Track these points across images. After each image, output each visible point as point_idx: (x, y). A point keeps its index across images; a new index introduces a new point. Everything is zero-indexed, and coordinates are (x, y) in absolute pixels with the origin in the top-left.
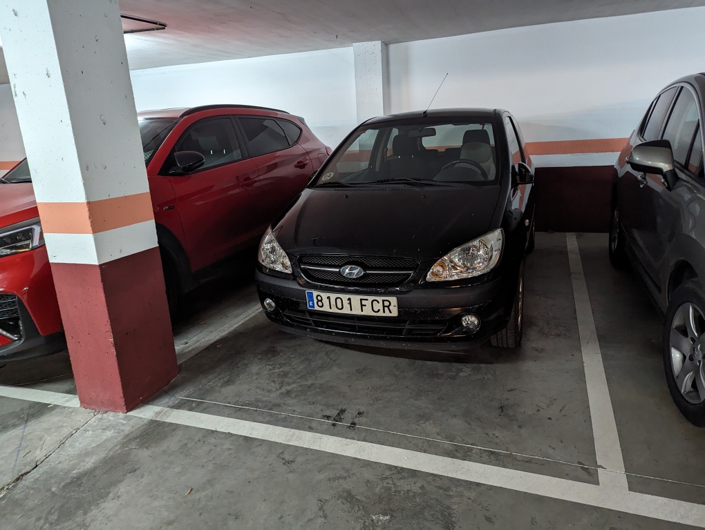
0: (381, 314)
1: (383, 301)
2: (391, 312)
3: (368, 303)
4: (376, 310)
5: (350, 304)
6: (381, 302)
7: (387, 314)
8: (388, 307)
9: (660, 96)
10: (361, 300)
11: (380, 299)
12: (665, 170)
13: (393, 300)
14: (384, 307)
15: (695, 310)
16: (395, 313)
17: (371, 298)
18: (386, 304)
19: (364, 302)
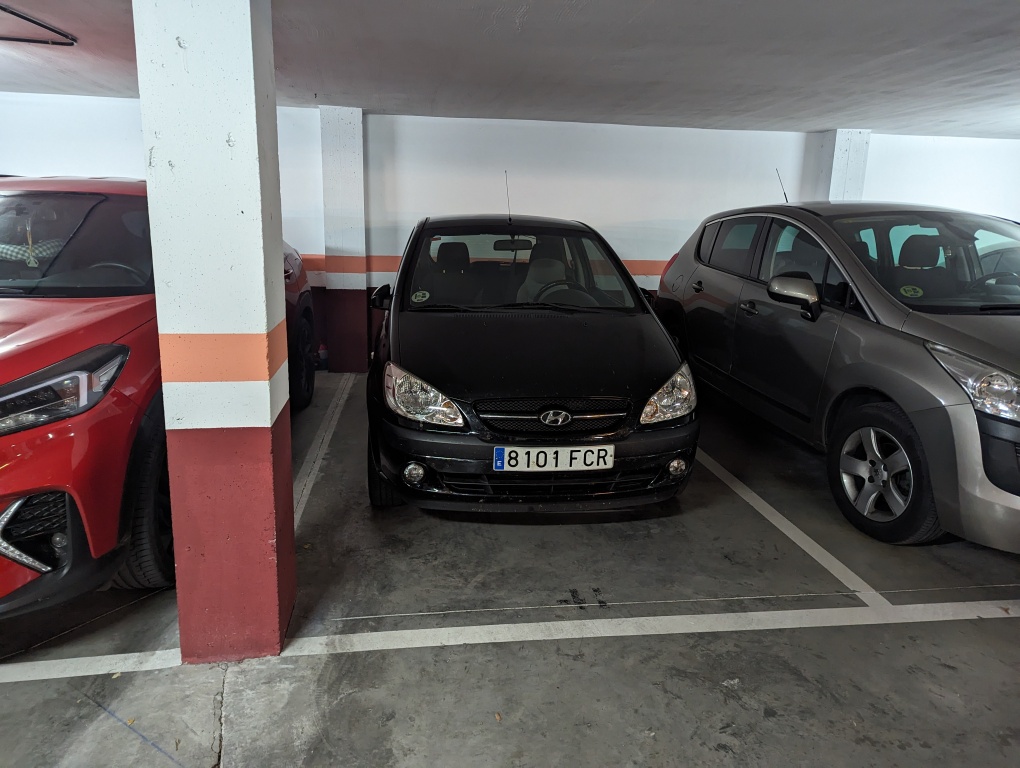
0: (594, 467)
1: (599, 450)
2: (606, 464)
3: (579, 456)
4: (588, 462)
5: (557, 458)
6: (596, 453)
7: (602, 466)
8: (603, 457)
10: (572, 452)
11: (595, 449)
13: (610, 449)
14: (599, 457)
15: (877, 433)
16: (610, 464)
17: (583, 449)
18: (602, 454)
19: (575, 455)
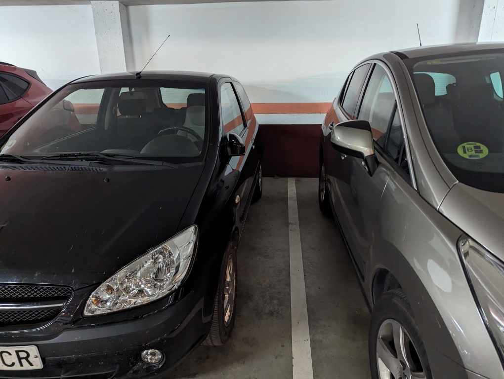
0: (17, 367)
1: (17, 352)
2: (31, 365)
6: (14, 354)
7: (26, 367)
8: (26, 358)
9: (355, 70)
11: (11, 349)
12: (366, 155)
13: (33, 349)
14: (20, 359)
15: (405, 334)
16: (38, 364)
18: (23, 355)
